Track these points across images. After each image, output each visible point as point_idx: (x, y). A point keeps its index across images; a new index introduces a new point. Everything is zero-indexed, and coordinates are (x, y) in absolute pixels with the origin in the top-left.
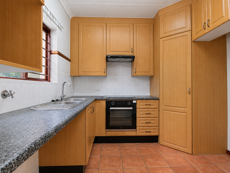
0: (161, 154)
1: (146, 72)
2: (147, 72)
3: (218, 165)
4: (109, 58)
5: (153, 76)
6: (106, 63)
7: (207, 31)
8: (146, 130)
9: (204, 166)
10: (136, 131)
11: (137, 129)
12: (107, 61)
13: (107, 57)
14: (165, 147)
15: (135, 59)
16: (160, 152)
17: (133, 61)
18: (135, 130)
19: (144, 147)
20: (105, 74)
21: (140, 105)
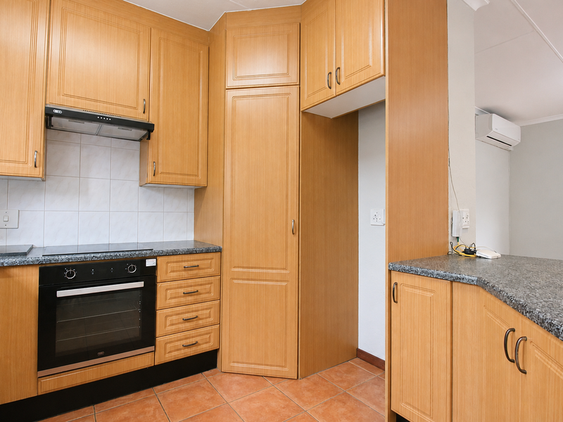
0: (229, 400)
1: (185, 175)
2: (188, 175)
3: (350, 391)
4: (58, 115)
5: (204, 188)
6: (45, 133)
7: (333, 92)
8: (184, 342)
9: (326, 403)
10: (155, 351)
11: (157, 343)
12: (48, 125)
13: (49, 114)
14: (237, 378)
15: (153, 135)
16: (225, 397)
17: (149, 138)
18: (152, 348)
19: (180, 391)
20: (38, 172)
21: (166, 272)
